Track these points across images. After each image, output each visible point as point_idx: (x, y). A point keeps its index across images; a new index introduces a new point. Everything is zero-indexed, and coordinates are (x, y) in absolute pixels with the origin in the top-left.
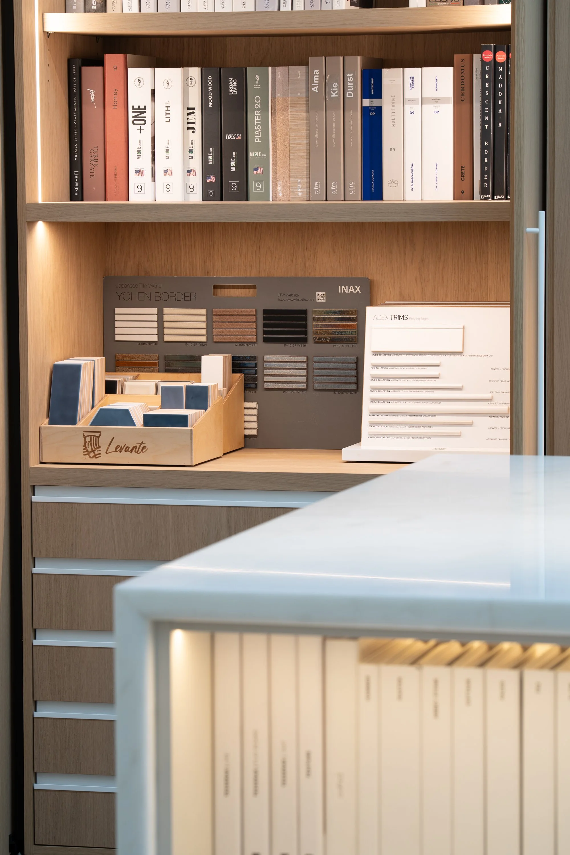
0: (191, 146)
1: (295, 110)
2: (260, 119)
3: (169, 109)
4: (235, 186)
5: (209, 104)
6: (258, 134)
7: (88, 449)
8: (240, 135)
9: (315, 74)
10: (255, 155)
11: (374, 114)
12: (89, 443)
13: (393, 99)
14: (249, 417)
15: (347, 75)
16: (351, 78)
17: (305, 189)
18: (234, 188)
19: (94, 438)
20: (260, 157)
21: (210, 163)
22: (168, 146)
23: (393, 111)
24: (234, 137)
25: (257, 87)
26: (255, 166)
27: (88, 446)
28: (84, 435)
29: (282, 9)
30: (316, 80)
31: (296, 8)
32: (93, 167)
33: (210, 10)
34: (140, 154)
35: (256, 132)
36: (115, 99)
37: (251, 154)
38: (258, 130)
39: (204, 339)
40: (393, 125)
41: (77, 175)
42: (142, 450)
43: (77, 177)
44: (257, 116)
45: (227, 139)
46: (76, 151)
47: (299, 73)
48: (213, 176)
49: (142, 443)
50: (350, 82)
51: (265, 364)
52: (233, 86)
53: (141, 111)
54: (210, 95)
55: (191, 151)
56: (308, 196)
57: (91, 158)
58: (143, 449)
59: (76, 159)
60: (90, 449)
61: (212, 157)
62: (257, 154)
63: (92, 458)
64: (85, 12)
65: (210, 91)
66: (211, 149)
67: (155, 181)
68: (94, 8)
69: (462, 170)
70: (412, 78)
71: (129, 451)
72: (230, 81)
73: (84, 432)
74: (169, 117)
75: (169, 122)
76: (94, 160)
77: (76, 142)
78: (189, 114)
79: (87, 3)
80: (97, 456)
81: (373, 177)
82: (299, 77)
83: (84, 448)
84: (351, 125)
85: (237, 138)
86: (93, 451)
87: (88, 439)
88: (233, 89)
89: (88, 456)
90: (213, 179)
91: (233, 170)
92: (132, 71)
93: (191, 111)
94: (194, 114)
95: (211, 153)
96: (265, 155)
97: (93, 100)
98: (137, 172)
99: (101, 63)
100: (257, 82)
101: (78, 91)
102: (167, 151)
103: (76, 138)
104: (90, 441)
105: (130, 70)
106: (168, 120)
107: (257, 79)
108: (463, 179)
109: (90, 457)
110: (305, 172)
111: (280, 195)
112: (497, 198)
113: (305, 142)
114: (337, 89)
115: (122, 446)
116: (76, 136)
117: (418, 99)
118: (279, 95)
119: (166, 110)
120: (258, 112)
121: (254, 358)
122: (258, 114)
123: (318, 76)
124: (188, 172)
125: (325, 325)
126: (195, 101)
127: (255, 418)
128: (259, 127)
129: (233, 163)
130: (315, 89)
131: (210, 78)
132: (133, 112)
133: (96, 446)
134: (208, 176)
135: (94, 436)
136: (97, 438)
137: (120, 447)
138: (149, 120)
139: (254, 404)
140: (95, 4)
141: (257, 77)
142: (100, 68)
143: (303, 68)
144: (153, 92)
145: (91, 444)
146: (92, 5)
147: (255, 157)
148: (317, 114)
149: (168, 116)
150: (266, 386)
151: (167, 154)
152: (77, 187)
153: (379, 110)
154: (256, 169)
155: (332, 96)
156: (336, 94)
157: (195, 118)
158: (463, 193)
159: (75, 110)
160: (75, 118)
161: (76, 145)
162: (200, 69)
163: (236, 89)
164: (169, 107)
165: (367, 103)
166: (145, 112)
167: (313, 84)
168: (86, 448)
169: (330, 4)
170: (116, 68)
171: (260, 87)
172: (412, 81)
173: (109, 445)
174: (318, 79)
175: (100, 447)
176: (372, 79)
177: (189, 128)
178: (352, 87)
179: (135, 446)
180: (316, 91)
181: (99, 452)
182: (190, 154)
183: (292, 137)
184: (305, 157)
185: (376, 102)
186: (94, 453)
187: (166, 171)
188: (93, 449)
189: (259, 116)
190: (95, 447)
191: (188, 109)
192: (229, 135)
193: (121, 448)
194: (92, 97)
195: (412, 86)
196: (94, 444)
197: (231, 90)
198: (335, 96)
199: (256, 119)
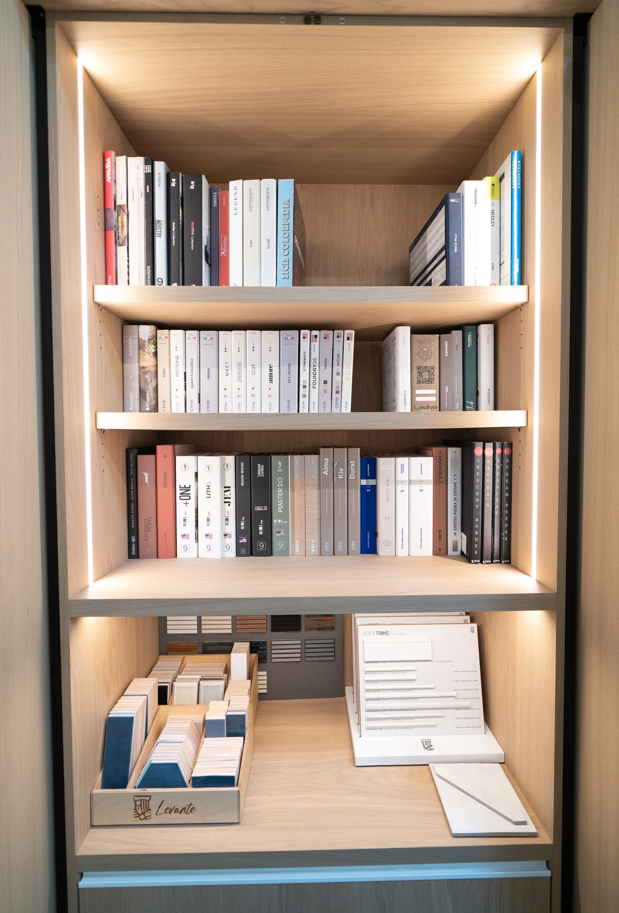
0: (227, 515)
1: (309, 488)
2: (282, 495)
3: (209, 487)
4: (262, 546)
5: (242, 483)
6: (280, 506)
7: (138, 812)
8: (267, 507)
9: (325, 461)
10: (278, 522)
11: (369, 490)
12: (140, 807)
13: (387, 481)
14: (261, 681)
15: (350, 462)
16: (353, 464)
17: (317, 547)
18: (262, 547)
19: (144, 802)
20: (282, 523)
21: (243, 528)
22: (209, 516)
23: (387, 490)
24: (261, 508)
25: (280, 470)
26: (278, 530)
27: (138, 809)
28: (134, 799)
29: (301, 411)
30: (326, 466)
31: (311, 411)
32: (147, 532)
33: (243, 411)
34: (186, 523)
35: (279, 504)
36: (165, 480)
37: (275, 521)
38: (280, 503)
39: (230, 631)
40: (387, 500)
41: (134, 539)
42: (191, 811)
43: (134, 541)
44: (279, 492)
45: (256, 510)
46: (133, 521)
47: (313, 461)
48: (245, 538)
49: (191, 804)
50: (353, 467)
51: (272, 646)
52: (261, 470)
53: (187, 489)
54: (242, 476)
55: (227, 520)
56: (320, 552)
57: (145, 526)
58: (192, 809)
59: (133, 527)
60: (140, 812)
61: (244, 524)
62: (280, 521)
63: (143, 819)
64: (140, 412)
65: (242, 474)
66: (243, 518)
67: (198, 542)
68: (148, 410)
69: (439, 533)
70: (402, 465)
71: (178, 812)
72: (258, 466)
73: (135, 796)
74: (210, 494)
75: (210, 497)
76: (148, 527)
77: (133, 514)
78: (225, 491)
79: (141, 406)
80: (147, 818)
81: (368, 536)
82: (313, 463)
83: (135, 811)
84: (353, 500)
85: (264, 510)
86: (143, 814)
87: (138, 803)
88: (261, 473)
89: (138, 819)
90: (244, 540)
91: (261, 533)
92: (178, 458)
93: (227, 489)
94: (230, 492)
95: (243, 521)
96: (286, 522)
97: (147, 481)
98: (183, 536)
99: (153, 451)
100: (280, 467)
101: (135, 474)
102: (208, 520)
103: (133, 510)
104: (141, 805)
105: (177, 457)
106: (209, 496)
107: (280, 465)
108: (440, 540)
109: (140, 819)
110: (317, 534)
111: (298, 551)
112: (485, 562)
113: (317, 512)
114: (343, 473)
115: (171, 808)
116: (133, 509)
117: (407, 480)
118: (296, 477)
119: (207, 489)
120: (280, 490)
121: (264, 643)
122: (280, 491)
123: (328, 463)
124: (225, 535)
125: (313, 620)
126: (230, 481)
127: (265, 682)
128: (281, 501)
129: (261, 528)
130: (326, 473)
131: (242, 464)
132: (180, 490)
133: (146, 808)
134: (241, 538)
135: (144, 800)
136: (147, 802)
137: (169, 810)
138: (193, 496)
139: (265, 673)
140: (149, 407)
141: (280, 463)
142: (153, 456)
143: (316, 457)
144: (196, 474)
145: (141, 807)
146: (145, 407)
147: (278, 523)
148: (327, 491)
149: (208, 493)
150: (273, 660)
151: (208, 522)
152: (134, 548)
153: (374, 489)
154: (279, 532)
155: (339, 478)
156: (342, 476)
157: (230, 495)
158: (440, 550)
159: (132, 488)
160: (132, 495)
161: (133, 516)
162: (234, 457)
163: (263, 472)
164: (210, 486)
165: (364, 482)
166: (190, 490)
167: (324, 469)
168: (136, 811)
169: (339, 409)
170: (166, 456)
171: (282, 471)
172: (402, 468)
173: (159, 807)
174: (328, 465)
175: (150, 810)
176: (368, 465)
177: (225, 502)
178: (354, 471)
179: (184, 807)
180: (326, 474)
181: (149, 814)
182: (226, 522)
183: (308, 509)
184: (317, 523)
185: (372, 482)
186: (144, 815)
187: (207, 535)
188: (144, 811)
189: (281, 492)
190: (146, 810)
191: (225, 487)
192: (258, 507)
193: (171, 809)
194: (146, 479)
195: (402, 471)
196: (144, 807)
197: (259, 473)
198: (341, 477)
199: (278, 495)
